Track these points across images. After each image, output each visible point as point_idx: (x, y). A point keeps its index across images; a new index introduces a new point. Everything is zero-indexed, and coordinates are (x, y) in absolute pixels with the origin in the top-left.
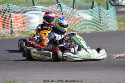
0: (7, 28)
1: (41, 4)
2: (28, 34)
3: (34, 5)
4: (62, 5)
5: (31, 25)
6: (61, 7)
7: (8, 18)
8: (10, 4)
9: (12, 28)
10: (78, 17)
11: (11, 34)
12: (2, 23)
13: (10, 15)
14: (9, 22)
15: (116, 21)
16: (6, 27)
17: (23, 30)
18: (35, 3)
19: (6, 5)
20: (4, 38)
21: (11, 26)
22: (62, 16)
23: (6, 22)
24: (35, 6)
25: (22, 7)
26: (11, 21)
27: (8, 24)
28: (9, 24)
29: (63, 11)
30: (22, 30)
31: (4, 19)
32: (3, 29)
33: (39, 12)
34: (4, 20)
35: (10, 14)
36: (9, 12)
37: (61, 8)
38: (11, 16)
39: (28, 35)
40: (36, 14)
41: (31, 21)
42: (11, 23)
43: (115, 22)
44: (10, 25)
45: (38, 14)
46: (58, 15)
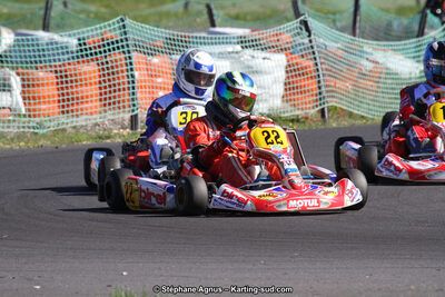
0: (119, 108)
1: (237, 19)
3: (213, 25)
4: (312, 23)
6: (308, 30)
7: (122, 72)
8: (128, 22)
9: (134, 105)
10: (370, 66)
11: (132, 129)
12: (100, 88)
13: (128, 61)
14: (126, 86)
16: (114, 103)
18: (215, 18)
20: (108, 141)
21: (133, 100)
22: (312, 63)
23: (114, 85)
24: (217, 29)
25: (171, 32)
26: (133, 82)
27: (122, 93)
28: (127, 91)
29: (318, 46)
31: (109, 74)
32: (105, 111)
33: (230, 48)
34: (106, 78)
35: (130, 58)
36: (126, 49)
37: (309, 36)
38: (131, 64)
40: (221, 55)
42: (133, 88)
44: (127, 97)
45: (227, 58)
46: (298, 60)
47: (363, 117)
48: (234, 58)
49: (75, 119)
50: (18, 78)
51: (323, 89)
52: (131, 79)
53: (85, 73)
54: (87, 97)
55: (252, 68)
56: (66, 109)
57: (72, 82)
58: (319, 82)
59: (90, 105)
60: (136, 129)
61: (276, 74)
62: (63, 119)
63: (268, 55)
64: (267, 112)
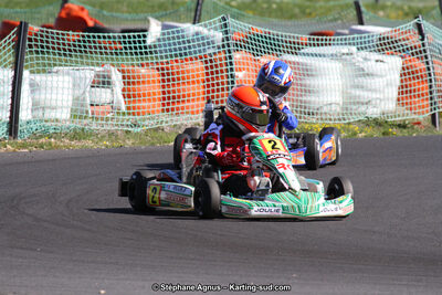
4: (426, 26)
6: (421, 32)
7: (222, 72)
8: (230, 21)
13: (228, 61)
14: (225, 86)
19: (215, 23)
22: (424, 67)
23: (213, 85)
26: (233, 82)
27: (220, 93)
28: (225, 92)
29: (429, 44)
31: (212, 73)
33: (345, 49)
35: (230, 58)
36: (226, 48)
37: (423, 39)
38: (231, 63)
40: (334, 57)
41: (308, 81)
46: (413, 63)
48: (346, 60)
49: (175, 118)
50: (120, 75)
51: (435, 94)
52: (230, 80)
53: (188, 72)
54: (189, 96)
55: (363, 70)
56: (166, 107)
57: (174, 80)
58: (431, 87)
59: (191, 103)
61: (388, 77)
62: (164, 117)
63: (380, 57)
64: (374, 116)
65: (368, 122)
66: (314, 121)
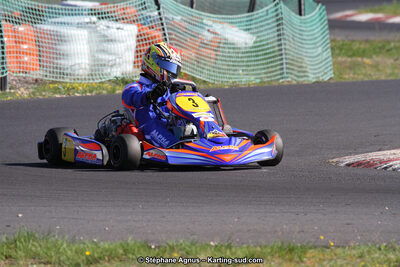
2: (57, 90)
5: (62, 62)
6: (157, 3)
9: (3, 68)
10: (210, 36)
11: (1, 90)
15: (329, 50)
17: (38, 77)
21: (3, 63)
22: (160, 33)
26: (3, 48)
29: (166, 18)
30: (35, 77)
33: (87, 19)
37: (159, 9)
38: (1, 31)
39: (55, 93)
40: (80, 26)
41: (64, 48)
42: (3, 53)
43: (325, 55)
45: (85, 27)
46: (148, 30)
47: (204, 81)
48: (91, 28)
55: (107, 37)
60: (5, 89)
61: (128, 43)
63: (121, 26)
64: (121, 76)
65: (117, 81)
66: (68, 80)
